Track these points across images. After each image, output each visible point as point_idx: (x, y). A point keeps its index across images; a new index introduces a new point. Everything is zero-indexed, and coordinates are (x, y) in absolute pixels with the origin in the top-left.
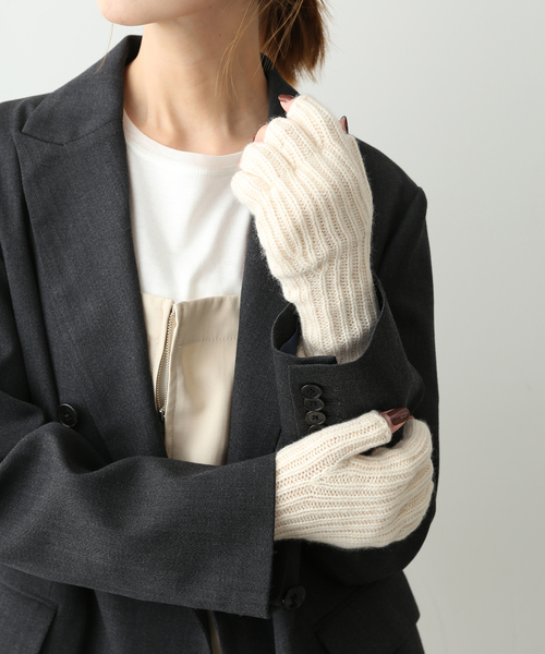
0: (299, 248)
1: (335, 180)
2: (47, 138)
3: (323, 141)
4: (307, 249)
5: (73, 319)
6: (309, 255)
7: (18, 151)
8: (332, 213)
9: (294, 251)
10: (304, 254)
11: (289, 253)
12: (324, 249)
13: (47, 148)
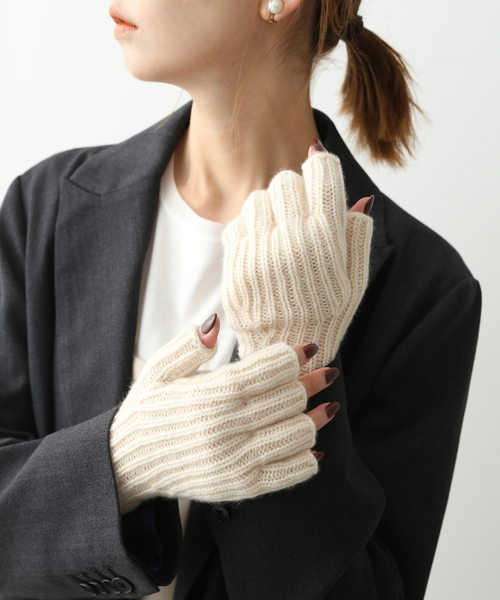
0: (246, 302)
1: (301, 248)
2: (89, 188)
3: (314, 208)
4: (254, 307)
5: (71, 372)
6: (255, 314)
7: (61, 197)
8: (288, 280)
9: (241, 304)
10: (250, 310)
11: (236, 303)
12: (271, 314)
13: (85, 197)
